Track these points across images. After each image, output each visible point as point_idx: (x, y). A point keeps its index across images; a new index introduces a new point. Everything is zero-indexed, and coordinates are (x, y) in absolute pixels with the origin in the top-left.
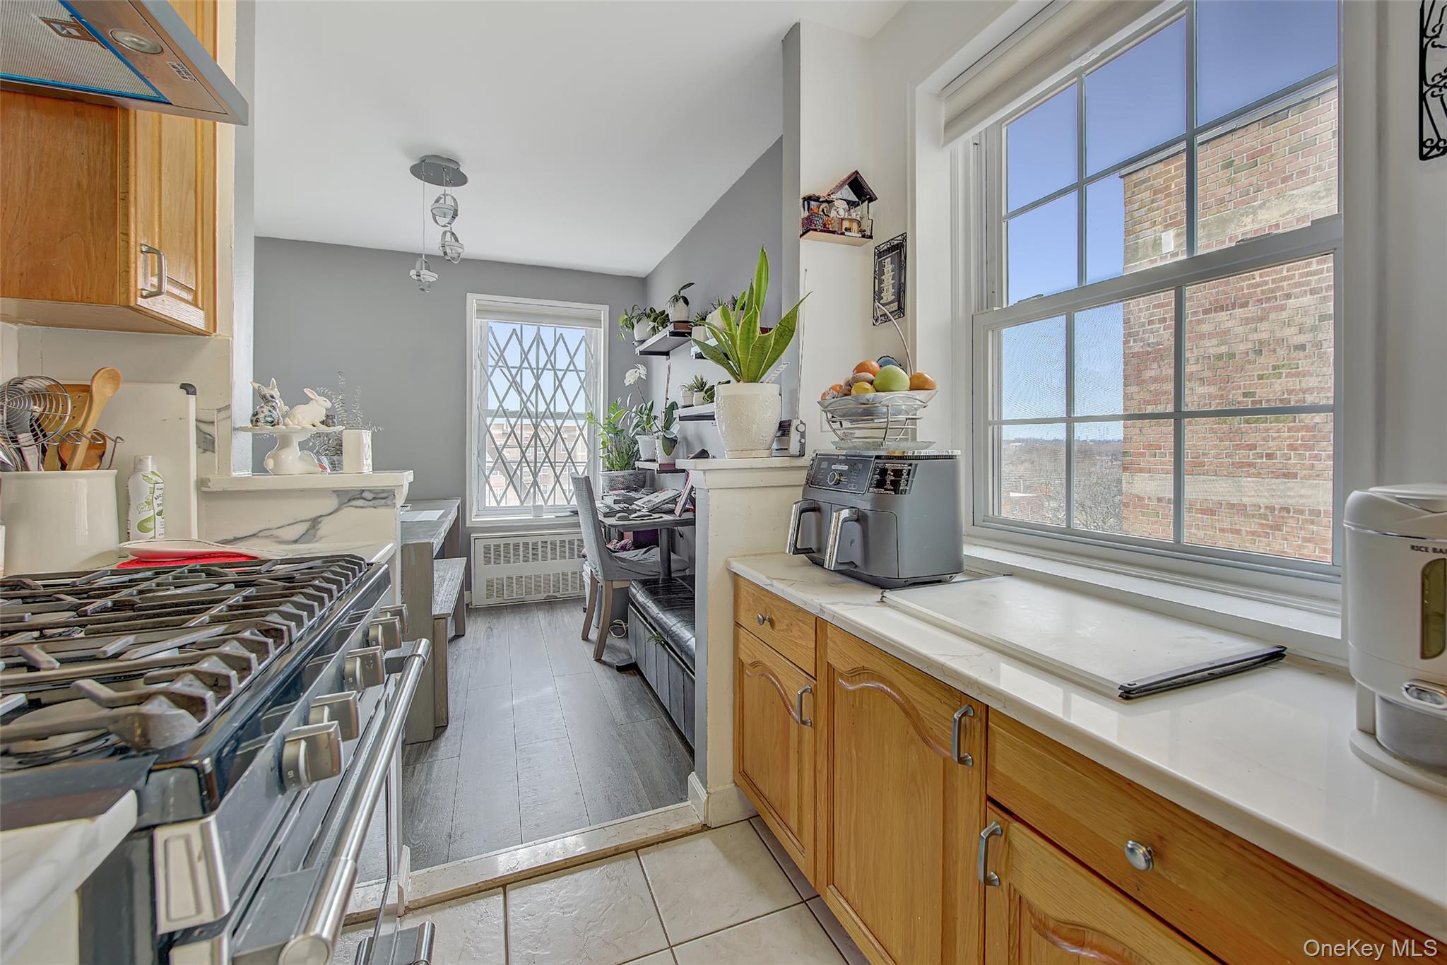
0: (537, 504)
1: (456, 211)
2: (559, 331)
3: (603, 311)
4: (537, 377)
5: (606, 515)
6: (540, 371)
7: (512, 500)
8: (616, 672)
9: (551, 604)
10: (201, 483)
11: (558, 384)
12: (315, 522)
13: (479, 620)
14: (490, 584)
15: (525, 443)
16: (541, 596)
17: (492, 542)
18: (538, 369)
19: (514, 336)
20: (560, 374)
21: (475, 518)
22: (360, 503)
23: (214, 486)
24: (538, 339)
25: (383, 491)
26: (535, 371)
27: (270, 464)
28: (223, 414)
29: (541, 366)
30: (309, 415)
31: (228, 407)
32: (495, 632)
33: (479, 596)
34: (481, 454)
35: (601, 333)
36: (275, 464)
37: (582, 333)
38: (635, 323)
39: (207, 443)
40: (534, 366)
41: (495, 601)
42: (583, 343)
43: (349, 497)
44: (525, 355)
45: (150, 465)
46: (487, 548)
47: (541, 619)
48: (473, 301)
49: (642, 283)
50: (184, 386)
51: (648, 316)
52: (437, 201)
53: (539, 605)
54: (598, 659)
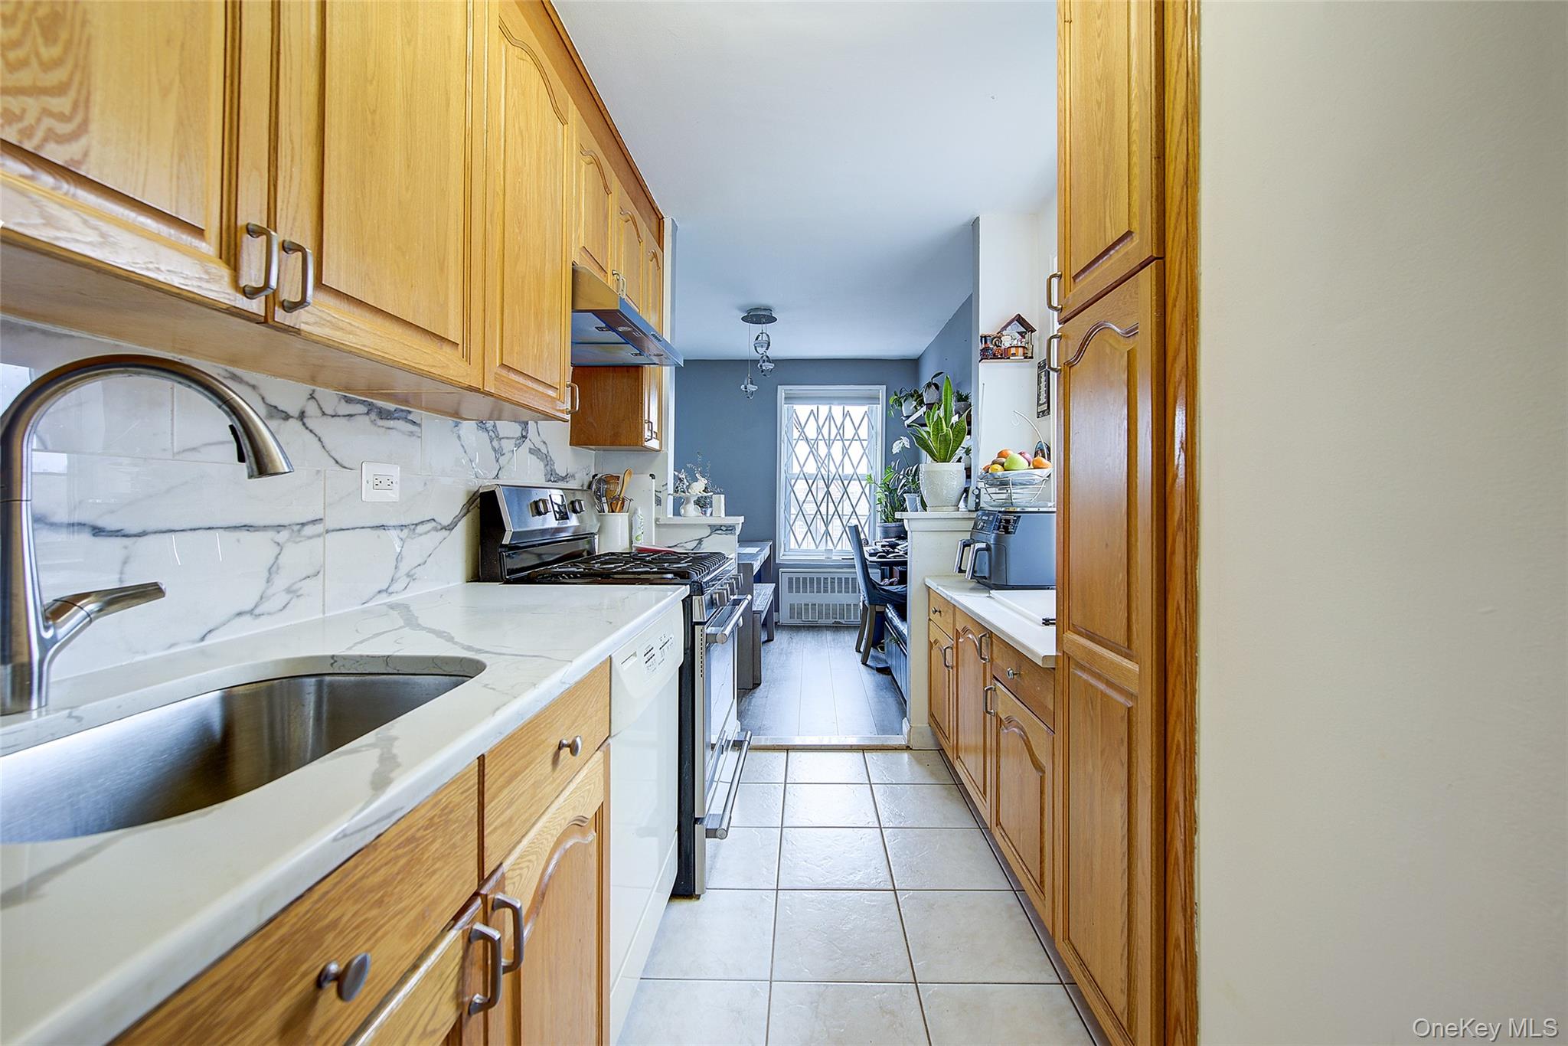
0: (828, 548)
1: (769, 343)
2: (847, 408)
3: (881, 391)
4: (829, 447)
5: (871, 555)
6: (831, 442)
7: (809, 544)
8: (876, 672)
9: (837, 628)
10: (657, 520)
11: (845, 452)
12: (700, 541)
13: (784, 632)
14: (792, 607)
15: (819, 500)
16: (830, 621)
17: (794, 576)
18: (829, 440)
19: (812, 415)
20: (847, 443)
21: (782, 557)
22: (720, 532)
23: (662, 522)
24: (830, 417)
25: (730, 526)
26: (827, 442)
27: (682, 511)
28: (665, 488)
29: (832, 437)
30: (698, 487)
31: (667, 484)
32: (794, 640)
33: (784, 616)
34: (787, 507)
35: (879, 409)
36: (685, 511)
37: (865, 408)
38: (903, 402)
39: (659, 502)
40: (826, 437)
41: (796, 621)
42: (866, 418)
43: (715, 529)
44: (819, 430)
45: (640, 512)
46: (790, 579)
47: (828, 636)
48: (782, 391)
49: (913, 365)
50: (651, 475)
51: (912, 396)
52: (757, 339)
53: (828, 627)
54: (864, 663)
